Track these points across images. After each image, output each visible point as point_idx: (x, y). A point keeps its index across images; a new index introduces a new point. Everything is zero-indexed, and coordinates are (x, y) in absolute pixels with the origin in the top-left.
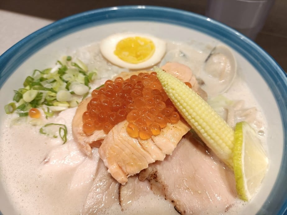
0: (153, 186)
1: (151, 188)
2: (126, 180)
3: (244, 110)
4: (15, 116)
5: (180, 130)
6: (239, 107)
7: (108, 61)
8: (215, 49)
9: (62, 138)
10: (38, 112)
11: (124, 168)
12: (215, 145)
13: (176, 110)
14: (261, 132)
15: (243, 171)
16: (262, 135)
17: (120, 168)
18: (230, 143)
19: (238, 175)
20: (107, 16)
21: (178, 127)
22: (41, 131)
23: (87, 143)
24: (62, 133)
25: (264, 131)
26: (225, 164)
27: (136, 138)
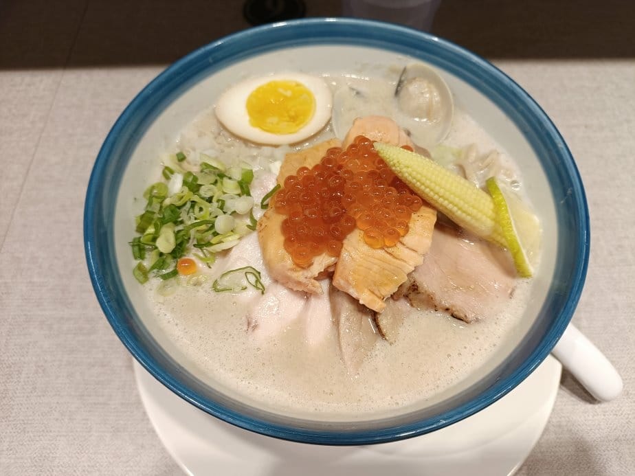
0: (413, 301)
1: (412, 305)
2: (384, 305)
3: (483, 158)
4: (155, 282)
5: (429, 218)
6: (473, 156)
7: (246, 141)
8: (405, 71)
9: (256, 287)
10: (191, 263)
11: (376, 292)
12: (473, 222)
13: (412, 192)
14: (514, 182)
15: (519, 242)
16: (517, 187)
17: (373, 293)
18: (490, 213)
19: (514, 249)
20: (211, 60)
21: (424, 214)
22: (215, 288)
23: (310, 278)
24: (252, 279)
25: (518, 179)
26: (487, 241)
27: (382, 248)
